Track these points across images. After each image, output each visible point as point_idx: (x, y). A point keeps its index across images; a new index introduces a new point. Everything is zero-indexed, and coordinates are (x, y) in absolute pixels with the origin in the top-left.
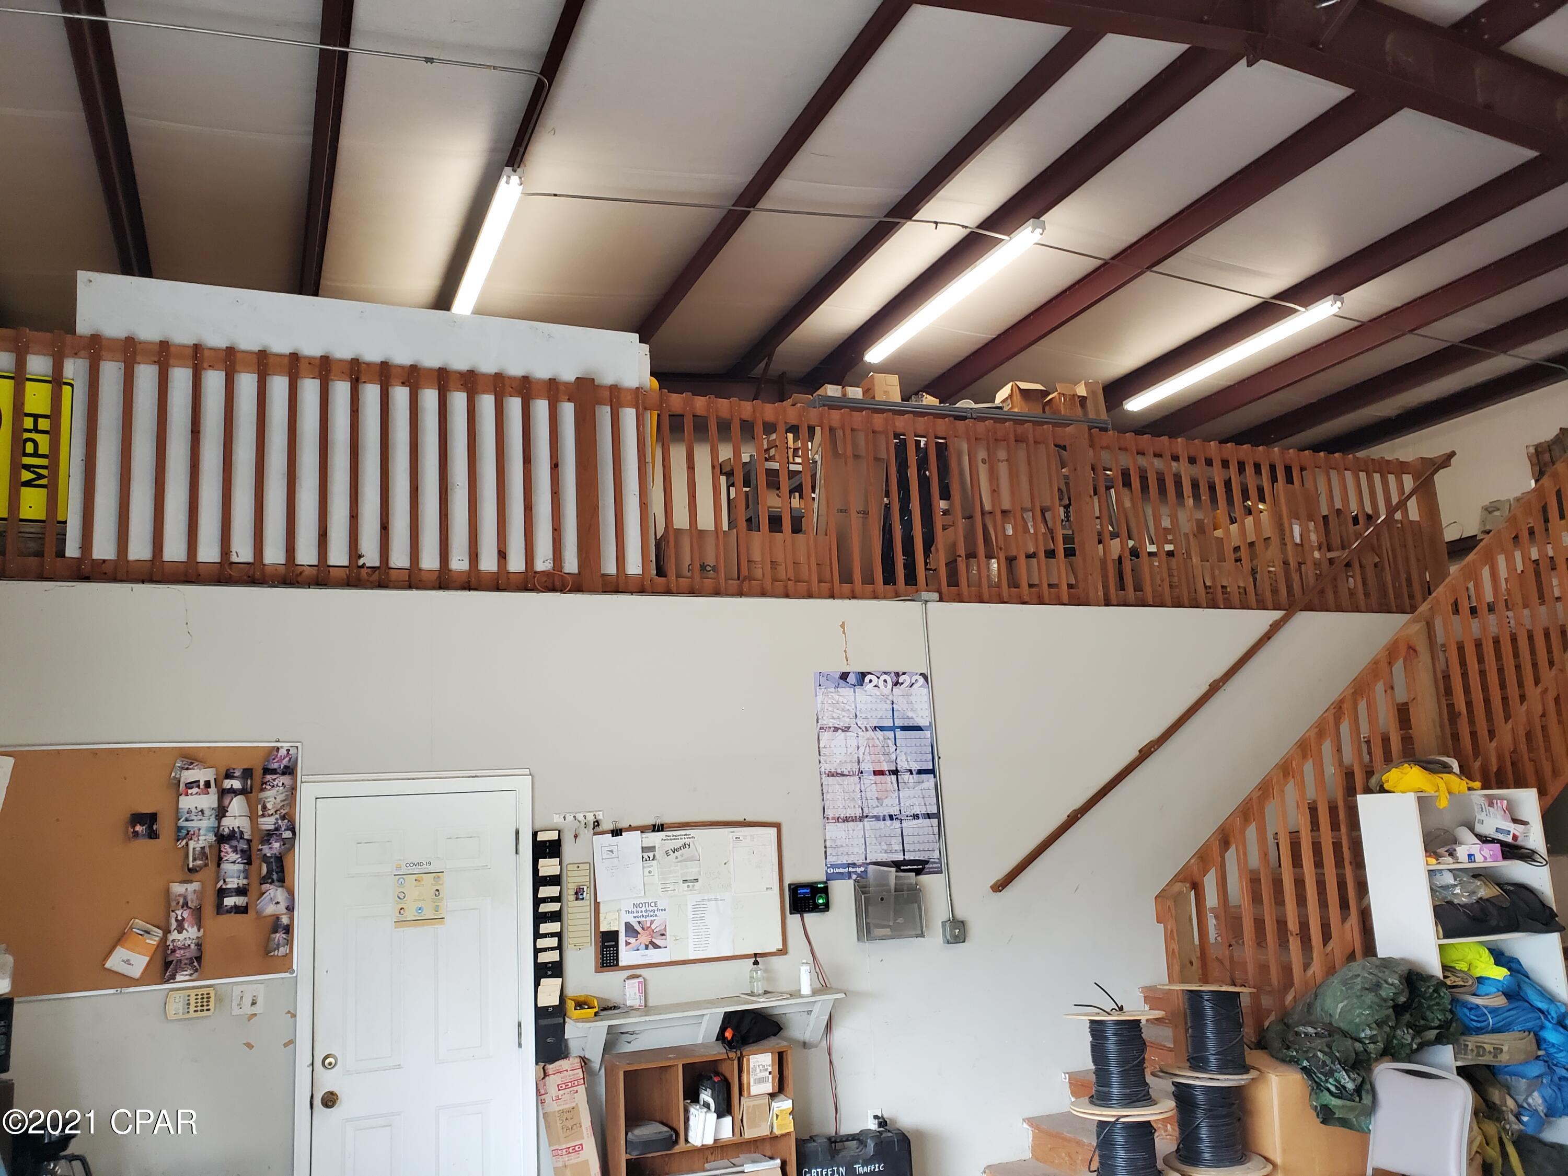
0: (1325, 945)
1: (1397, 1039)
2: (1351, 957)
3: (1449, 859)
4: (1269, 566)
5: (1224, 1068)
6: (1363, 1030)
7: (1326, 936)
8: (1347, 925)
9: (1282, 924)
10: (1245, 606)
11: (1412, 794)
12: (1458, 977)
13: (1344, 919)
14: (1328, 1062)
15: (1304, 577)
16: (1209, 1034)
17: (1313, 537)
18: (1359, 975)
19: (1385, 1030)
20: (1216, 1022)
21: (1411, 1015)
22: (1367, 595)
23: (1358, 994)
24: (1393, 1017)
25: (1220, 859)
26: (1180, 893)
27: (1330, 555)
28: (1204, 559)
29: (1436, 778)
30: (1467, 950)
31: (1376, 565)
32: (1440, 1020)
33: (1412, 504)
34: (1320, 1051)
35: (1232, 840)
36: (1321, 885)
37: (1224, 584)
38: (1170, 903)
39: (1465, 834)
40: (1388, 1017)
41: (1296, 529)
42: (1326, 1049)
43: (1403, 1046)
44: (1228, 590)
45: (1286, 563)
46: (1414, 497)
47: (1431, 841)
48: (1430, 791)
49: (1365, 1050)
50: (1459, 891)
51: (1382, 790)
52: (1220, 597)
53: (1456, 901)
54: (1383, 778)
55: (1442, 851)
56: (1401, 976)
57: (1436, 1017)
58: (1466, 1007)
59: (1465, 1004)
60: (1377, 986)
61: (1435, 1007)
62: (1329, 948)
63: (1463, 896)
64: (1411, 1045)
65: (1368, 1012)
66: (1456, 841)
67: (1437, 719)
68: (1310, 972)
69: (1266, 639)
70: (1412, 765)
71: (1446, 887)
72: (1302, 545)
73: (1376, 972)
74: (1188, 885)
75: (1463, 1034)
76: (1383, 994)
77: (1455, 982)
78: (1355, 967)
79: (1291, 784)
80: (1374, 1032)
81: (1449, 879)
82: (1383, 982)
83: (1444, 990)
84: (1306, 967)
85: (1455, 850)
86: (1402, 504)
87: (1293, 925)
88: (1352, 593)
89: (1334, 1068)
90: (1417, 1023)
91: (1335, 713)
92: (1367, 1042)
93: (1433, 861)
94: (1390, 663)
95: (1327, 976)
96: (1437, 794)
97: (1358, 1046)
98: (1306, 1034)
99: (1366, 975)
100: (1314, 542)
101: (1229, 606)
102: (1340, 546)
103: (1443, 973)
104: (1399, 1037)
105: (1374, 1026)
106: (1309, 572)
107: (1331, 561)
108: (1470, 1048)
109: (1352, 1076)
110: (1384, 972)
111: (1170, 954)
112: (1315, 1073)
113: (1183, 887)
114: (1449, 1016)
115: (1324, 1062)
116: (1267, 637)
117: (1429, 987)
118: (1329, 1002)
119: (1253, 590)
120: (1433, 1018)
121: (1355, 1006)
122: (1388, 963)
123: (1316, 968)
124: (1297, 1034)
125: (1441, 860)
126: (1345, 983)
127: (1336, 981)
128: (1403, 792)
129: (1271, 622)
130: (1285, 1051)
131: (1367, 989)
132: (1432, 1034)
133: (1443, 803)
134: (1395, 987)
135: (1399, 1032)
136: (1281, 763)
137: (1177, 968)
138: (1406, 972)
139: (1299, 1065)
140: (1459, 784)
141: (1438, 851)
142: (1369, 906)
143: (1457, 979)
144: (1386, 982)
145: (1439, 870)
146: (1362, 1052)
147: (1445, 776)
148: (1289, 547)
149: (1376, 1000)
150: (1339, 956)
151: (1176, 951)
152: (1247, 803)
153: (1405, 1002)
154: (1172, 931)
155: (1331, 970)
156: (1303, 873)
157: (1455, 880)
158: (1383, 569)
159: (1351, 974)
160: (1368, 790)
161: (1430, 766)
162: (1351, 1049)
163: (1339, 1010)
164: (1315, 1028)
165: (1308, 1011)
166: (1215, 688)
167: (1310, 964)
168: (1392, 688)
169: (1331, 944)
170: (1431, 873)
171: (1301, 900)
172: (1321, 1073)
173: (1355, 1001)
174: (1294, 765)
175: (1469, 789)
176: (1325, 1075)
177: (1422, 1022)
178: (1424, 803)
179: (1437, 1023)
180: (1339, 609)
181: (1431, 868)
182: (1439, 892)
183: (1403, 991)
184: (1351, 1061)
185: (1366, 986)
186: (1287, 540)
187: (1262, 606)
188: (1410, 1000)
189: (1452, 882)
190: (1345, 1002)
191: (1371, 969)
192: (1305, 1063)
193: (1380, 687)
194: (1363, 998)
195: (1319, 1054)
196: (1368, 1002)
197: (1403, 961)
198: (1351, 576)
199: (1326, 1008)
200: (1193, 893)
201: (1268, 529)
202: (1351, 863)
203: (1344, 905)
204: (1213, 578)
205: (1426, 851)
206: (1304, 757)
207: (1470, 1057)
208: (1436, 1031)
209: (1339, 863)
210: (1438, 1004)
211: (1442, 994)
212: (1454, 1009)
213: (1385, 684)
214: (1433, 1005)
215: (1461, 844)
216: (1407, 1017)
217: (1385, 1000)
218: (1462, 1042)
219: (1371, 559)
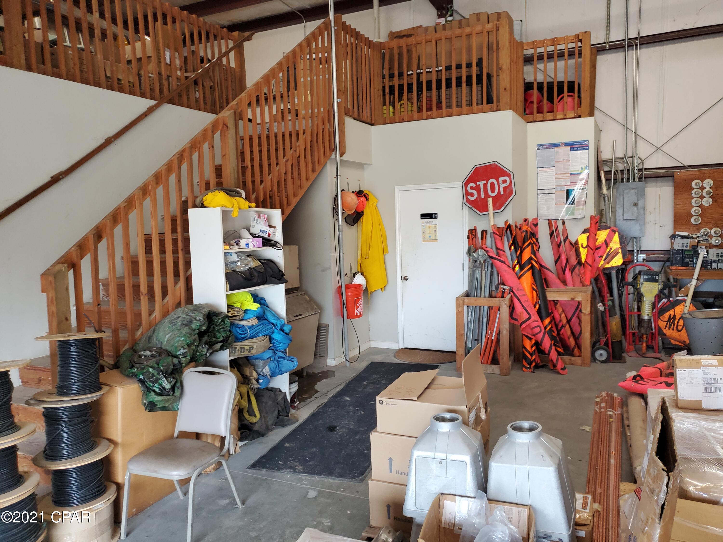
0: (163, 300)
1: (199, 352)
2: (179, 305)
3: (236, 247)
4: (149, 73)
5: (82, 391)
6: (179, 350)
7: (164, 294)
8: (178, 286)
9: (136, 288)
10: (132, 93)
11: (219, 208)
12: (235, 311)
13: (176, 283)
14: (156, 374)
15: (170, 85)
16: (73, 369)
17: (178, 62)
18: (180, 317)
19: (192, 348)
20: (79, 360)
21: (208, 336)
22: (205, 103)
23: (179, 328)
24: (198, 339)
25: (93, 247)
26: (60, 271)
27: (186, 74)
28: (106, 58)
29: (233, 200)
30: (241, 296)
31: (211, 87)
32: (223, 337)
33: (232, 55)
34: (151, 367)
35: (104, 235)
36: (163, 263)
37: (120, 77)
38: (51, 278)
39: (245, 233)
40: (194, 340)
41: (168, 55)
42: (156, 366)
43: (201, 355)
44: (122, 82)
45: (160, 74)
46: (233, 52)
47: (228, 237)
48: (229, 208)
49: (179, 362)
50: (239, 264)
51: (203, 206)
52: (116, 85)
53: (238, 270)
54: (204, 198)
55: (233, 242)
56: (204, 315)
57: (221, 335)
58: (237, 327)
59: (237, 326)
60: (191, 322)
61: (222, 330)
62: (166, 301)
63: (242, 267)
64: (206, 354)
65: (183, 339)
66: (240, 237)
67: (236, 169)
68: (153, 316)
69: (144, 116)
70: (220, 191)
71: (233, 262)
72: (170, 65)
73: (190, 313)
74: (66, 265)
75: (235, 342)
76: (193, 326)
77: (233, 314)
78: (179, 311)
79: (148, 200)
80: (186, 351)
81: (235, 257)
82: (194, 320)
83: (227, 320)
84: (150, 313)
85: (239, 242)
86: (227, 54)
87: (143, 289)
88: (197, 101)
89: (159, 377)
90: (211, 340)
91: (178, 158)
92: (181, 357)
93: (227, 247)
94: (212, 132)
95: (163, 318)
96: (232, 209)
97: (176, 361)
98: (145, 356)
99: (184, 316)
100: (178, 65)
101: (121, 90)
102: (192, 70)
103: (228, 309)
104: (200, 351)
105: (186, 347)
106: (173, 82)
107: (187, 78)
108: (237, 349)
109: (169, 380)
110: (195, 313)
111: (51, 315)
112: (147, 382)
113: (62, 267)
114: (228, 334)
115: (153, 374)
116: (145, 115)
117: (219, 319)
118: (161, 334)
119: (139, 87)
120: (220, 336)
121: (176, 335)
122: (198, 308)
123: (157, 314)
124: (140, 356)
125: (232, 247)
126: (171, 322)
127: (166, 321)
128: (214, 207)
129: (148, 107)
130: (129, 369)
131: (184, 325)
132: (218, 346)
133: (235, 214)
134: (200, 322)
135: (200, 348)
136: (142, 186)
137: (55, 324)
138: (207, 312)
139: (137, 378)
140: (245, 204)
141: (231, 242)
142: (191, 275)
143: (234, 312)
144: (195, 319)
145: (230, 253)
146: (177, 364)
147: (238, 199)
148: (163, 65)
149: (189, 331)
150: (171, 305)
151: (55, 312)
152: (117, 210)
153: (205, 330)
154: (52, 298)
155: (165, 314)
156: (152, 258)
157: (238, 258)
158: (215, 90)
159: (175, 316)
160: (195, 206)
161: (230, 193)
162: (171, 363)
163: (166, 339)
164: (151, 351)
165: (149, 341)
166: (108, 142)
167: (154, 310)
168: (213, 147)
169: (167, 298)
170: (226, 254)
171: (150, 273)
172: (151, 382)
173: (176, 332)
174: (150, 188)
175: (250, 207)
176: (153, 382)
177: (214, 339)
178: (225, 214)
179: (222, 338)
180: (189, 107)
181: (226, 251)
182: (230, 265)
183: (204, 324)
184: (170, 371)
185: (184, 323)
186: (162, 60)
187: (143, 95)
188: (209, 327)
189: (236, 259)
190: (170, 334)
191: (187, 312)
192: (141, 377)
193: (206, 146)
194: (181, 330)
195: (151, 370)
196: (184, 332)
197: (207, 305)
198: (197, 91)
199: (159, 338)
200: (72, 271)
201: (150, 52)
202: (182, 250)
203: (176, 274)
204: (112, 71)
205: (224, 242)
206: (157, 183)
207: (237, 354)
208: (221, 344)
209: (175, 252)
210: (223, 328)
211: (226, 322)
212: (231, 330)
213: (209, 144)
214: (221, 329)
215: (242, 238)
216: (205, 338)
217: (194, 330)
218: (234, 346)
219: (208, 83)
